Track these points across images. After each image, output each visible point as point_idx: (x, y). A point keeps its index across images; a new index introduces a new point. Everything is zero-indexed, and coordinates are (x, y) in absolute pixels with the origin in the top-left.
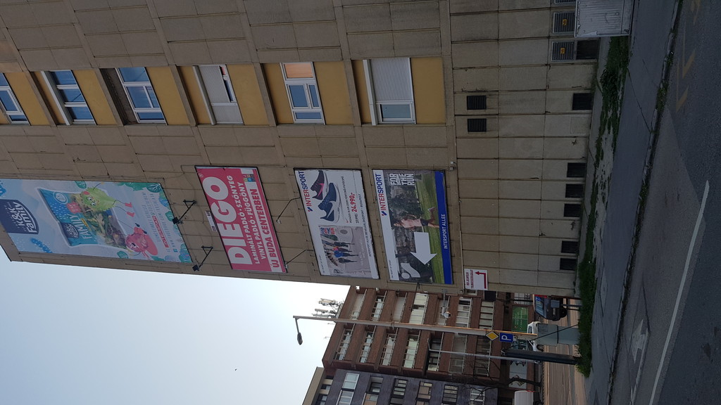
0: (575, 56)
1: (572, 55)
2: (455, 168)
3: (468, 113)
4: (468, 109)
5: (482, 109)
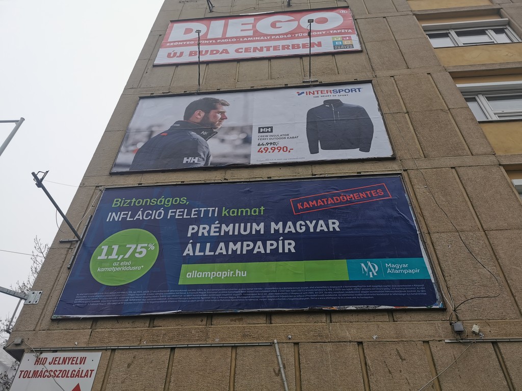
2: (460, 337)
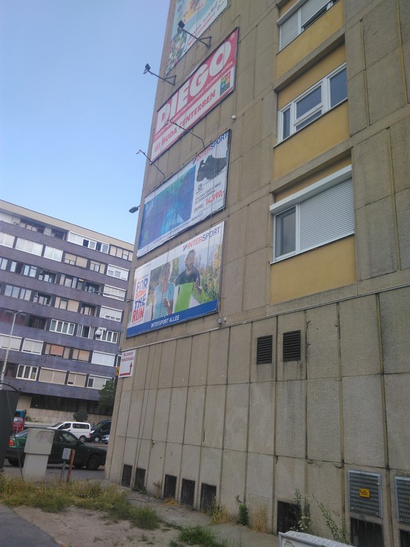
0: (357, 516)
1: (358, 512)
3: (279, 335)
4: (285, 334)
5: (284, 355)
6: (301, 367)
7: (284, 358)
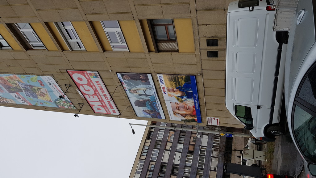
2: (201, 74)
3: (208, 48)
4: (207, 46)
5: (215, 46)
6: (220, 39)
7: (216, 46)
